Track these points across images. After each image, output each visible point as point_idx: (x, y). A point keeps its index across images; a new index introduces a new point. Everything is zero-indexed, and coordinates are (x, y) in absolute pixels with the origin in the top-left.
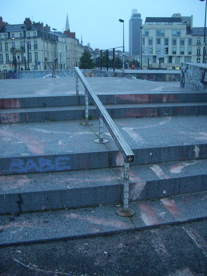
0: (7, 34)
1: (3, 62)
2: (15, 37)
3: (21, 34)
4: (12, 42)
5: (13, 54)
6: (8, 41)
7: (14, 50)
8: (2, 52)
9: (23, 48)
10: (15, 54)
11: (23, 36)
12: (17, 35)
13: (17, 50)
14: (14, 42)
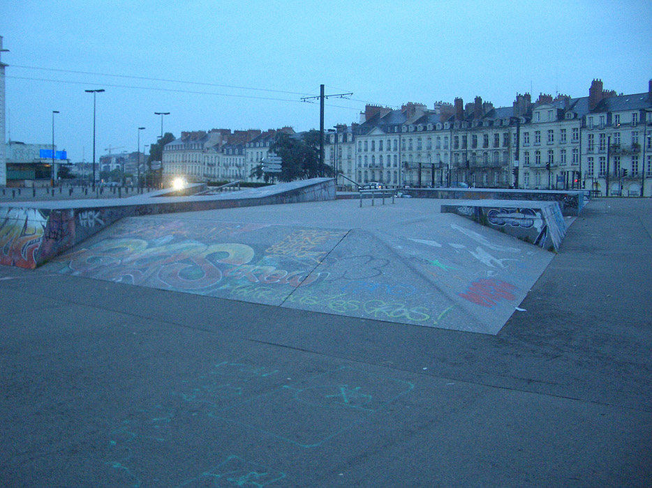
0: (605, 115)
1: (593, 174)
2: (621, 122)
3: (634, 114)
4: (616, 134)
5: (616, 159)
6: (606, 131)
7: (618, 150)
8: (593, 154)
9: (635, 146)
10: (619, 159)
11: (638, 120)
12: (626, 117)
13: (624, 151)
14: (619, 133)
